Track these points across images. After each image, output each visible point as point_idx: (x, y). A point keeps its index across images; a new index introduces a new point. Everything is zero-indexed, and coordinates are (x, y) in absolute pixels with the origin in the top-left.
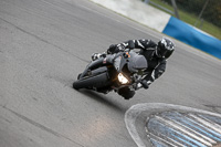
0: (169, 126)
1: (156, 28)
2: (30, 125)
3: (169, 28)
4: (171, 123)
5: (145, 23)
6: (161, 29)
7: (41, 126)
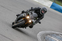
0: (52, 39)
1: (48, 6)
2: (6, 38)
3: (52, 6)
4: (53, 38)
5: (44, 5)
6: (50, 7)
7: (9, 39)
